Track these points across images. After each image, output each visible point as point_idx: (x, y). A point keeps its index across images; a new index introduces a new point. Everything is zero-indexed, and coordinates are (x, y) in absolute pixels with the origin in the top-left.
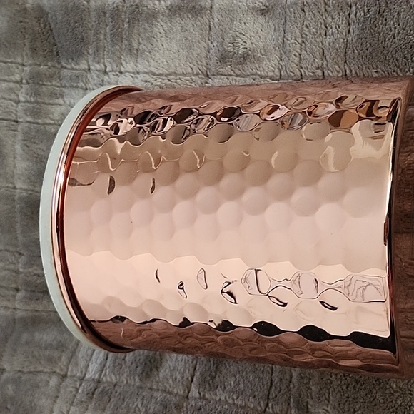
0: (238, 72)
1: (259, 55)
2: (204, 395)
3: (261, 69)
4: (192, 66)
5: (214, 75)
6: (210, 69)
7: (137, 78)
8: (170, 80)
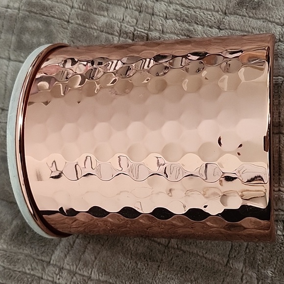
0: (252, 15)
1: (270, 5)
2: (181, 247)
3: (271, 16)
4: (214, 4)
5: (231, 14)
6: (228, 9)
7: (170, 6)
8: (195, 12)
